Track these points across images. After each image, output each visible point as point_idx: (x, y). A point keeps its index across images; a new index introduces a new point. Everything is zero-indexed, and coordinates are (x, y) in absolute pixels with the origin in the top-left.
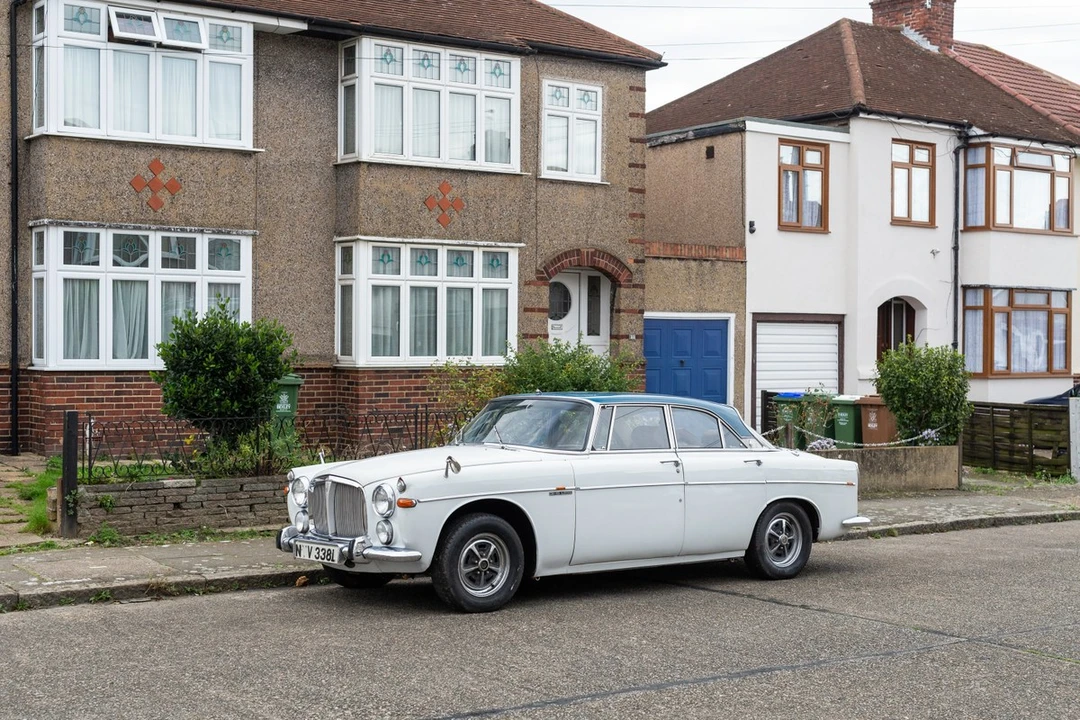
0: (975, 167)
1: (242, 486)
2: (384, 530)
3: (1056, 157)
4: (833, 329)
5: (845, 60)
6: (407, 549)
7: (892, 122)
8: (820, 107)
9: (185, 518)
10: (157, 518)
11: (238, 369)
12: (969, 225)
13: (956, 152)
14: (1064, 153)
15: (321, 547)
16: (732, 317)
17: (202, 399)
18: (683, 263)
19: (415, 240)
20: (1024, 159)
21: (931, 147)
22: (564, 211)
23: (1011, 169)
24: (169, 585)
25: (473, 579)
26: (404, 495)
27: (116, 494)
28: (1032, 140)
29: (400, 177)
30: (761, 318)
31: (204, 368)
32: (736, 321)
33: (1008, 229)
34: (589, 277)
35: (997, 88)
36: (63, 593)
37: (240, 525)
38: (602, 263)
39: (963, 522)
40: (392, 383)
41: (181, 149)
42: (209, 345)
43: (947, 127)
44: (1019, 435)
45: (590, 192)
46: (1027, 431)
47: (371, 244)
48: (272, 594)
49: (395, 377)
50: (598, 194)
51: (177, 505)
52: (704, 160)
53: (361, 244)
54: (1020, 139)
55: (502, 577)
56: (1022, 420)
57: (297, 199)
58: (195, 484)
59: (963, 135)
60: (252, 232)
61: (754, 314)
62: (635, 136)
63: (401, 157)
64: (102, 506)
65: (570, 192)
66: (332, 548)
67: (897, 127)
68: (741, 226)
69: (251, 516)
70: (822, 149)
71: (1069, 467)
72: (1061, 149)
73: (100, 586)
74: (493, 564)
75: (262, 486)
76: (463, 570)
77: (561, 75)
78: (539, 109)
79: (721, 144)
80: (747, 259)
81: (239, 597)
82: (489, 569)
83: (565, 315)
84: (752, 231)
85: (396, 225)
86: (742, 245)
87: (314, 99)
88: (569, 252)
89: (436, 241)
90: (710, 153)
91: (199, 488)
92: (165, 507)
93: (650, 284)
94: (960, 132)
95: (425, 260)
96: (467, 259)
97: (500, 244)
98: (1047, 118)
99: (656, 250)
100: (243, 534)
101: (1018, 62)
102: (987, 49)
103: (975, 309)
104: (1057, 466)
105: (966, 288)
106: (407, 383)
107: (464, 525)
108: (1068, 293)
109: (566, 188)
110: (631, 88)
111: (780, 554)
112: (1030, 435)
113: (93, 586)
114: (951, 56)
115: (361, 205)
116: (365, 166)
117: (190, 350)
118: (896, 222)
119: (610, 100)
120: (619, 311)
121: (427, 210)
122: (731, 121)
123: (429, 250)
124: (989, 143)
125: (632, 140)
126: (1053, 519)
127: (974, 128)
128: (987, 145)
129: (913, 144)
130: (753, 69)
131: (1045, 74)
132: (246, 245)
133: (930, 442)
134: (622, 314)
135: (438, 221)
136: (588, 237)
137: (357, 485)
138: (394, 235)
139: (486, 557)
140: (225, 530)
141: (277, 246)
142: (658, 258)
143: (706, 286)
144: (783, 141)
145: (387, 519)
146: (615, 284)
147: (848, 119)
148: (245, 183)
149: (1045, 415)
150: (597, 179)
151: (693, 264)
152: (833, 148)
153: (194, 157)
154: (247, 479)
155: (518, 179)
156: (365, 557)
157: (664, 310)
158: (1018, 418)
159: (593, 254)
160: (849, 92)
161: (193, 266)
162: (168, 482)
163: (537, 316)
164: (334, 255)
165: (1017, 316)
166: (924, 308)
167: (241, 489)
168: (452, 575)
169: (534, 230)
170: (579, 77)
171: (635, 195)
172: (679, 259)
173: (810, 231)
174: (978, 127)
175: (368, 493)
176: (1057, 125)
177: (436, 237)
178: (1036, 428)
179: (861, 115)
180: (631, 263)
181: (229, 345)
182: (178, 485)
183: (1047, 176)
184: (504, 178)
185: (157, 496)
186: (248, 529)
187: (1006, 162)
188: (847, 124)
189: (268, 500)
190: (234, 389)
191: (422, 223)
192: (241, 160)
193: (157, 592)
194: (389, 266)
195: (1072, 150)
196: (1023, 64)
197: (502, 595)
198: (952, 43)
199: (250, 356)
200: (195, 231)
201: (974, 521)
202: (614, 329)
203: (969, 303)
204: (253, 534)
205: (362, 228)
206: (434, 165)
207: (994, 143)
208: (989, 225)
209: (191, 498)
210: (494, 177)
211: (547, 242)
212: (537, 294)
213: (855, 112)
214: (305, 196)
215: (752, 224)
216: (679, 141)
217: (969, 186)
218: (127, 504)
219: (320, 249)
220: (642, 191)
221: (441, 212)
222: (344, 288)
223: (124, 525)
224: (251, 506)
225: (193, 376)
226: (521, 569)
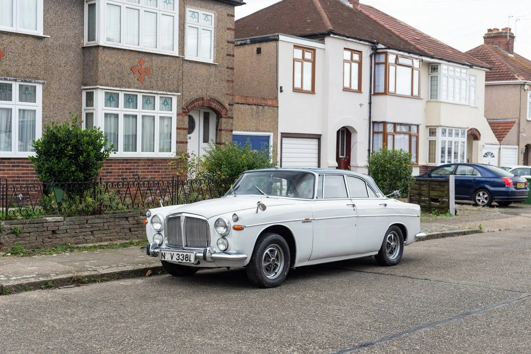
0: (379, 64)
1: (87, 220)
2: (223, 243)
3: (414, 60)
4: (315, 142)
5: (316, 8)
6: (238, 253)
7: (345, 40)
8: (309, 31)
9: (58, 239)
10: (43, 239)
11: (85, 155)
12: (376, 92)
13: (371, 56)
14: (417, 59)
15: (180, 253)
16: (271, 134)
17: (64, 171)
18: (250, 106)
19: (127, 89)
20: (401, 61)
21: (360, 53)
22: (196, 77)
23: (396, 65)
24: (83, 278)
25: (269, 269)
26: (237, 223)
27: (22, 226)
28: (405, 51)
29: (119, 55)
30: (284, 135)
31: (65, 154)
32: (273, 137)
33: (394, 95)
34: (204, 112)
35: (382, 26)
36: (27, 284)
37: (87, 243)
38: (214, 105)
39: (431, 235)
40: (114, 166)
41: (4, 33)
42: (67, 141)
43: (368, 43)
44: (424, 194)
45: (208, 68)
46: (427, 191)
47: (104, 91)
48: (139, 281)
49: (116, 163)
50: (212, 69)
51: (54, 232)
52: (256, 54)
53: (99, 91)
54: (400, 51)
55: (280, 268)
56: (425, 186)
57: (62, 65)
58: (63, 220)
59: (374, 48)
60: (42, 81)
61: (281, 133)
62: (230, 40)
63: (120, 44)
64: (14, 233)
65: (199, 67)
66: (189, 254)
67: (346, 42)
68: (275, 89)
69: (92, 237)
70: (312, 51)
71: (449, 209)
72: (416, 57)
73: (45, 279)
74: (276, 261)
75: (98, 221)
76: (264, 264)
77: (195, 6)
78: (184, 23)
79: (264, 47)
80: (279, 105)
81: (123, 282)
82: (276, 264)
83: (192, 132)
84: (281, 91)
85: (116, 81)
86: (276, 98)
87: (72, 10)
88: (198, 99)
89: (137, 90)
90: (259, 51)
91: (65, 222)
92: (47, 233)
93: (235, 116)
94: (372, 46)
95: (131, 100)
96: (152, 101)
97: (169, 93)
98: (406, 41)
99: (237, 99)
100: (90, 248)
101: (386, 15)
102: (372, 8)
103: (378, 133)
104: (442, 208)
105: (374, 123)
106: (122, 166)
107: (265, 240)
108: (418, 126)
109: (197, 65)
110: (228, 15)
111: (391, 253)
112: (429, 193)
113: (42, 279)
114: (359, 10)
115: (99, 69)
116: (101, 48)
117: (57, 144)
118: (345, 89)
119: (218, 20)
120: (221, 130)
121: (132, 74)
122: (270, 35)
123: (133, 95)
124: (387, 52)
125: (228, 42)
126: (464, 233)
127: (380, 45)
128: (386, 53)
129: (353, 51)
130: (265, 11)
131: (398, 21)
132: (39, 89)
133: (396, 196)
134: (222, 132)
135: (138, 79)
136: (207, 91)
137: (204, 218)
138: (116, 86)
139: (274, 257)
140: (79, 246)
141: (52, 91)
142: (238, 103)
143: (260, 119)
144: (296, 46)
145: (224, 237)
146: (219, 116)
147: (324, 37)
148: (39, 54)
149: (437, 183)
150: (211, 61)
151: (254, 107)
152: (317, 51)
153: (12, 38)
154: (89, 217)
155: (177, 59)
156: (212, 258)
157: (241, 130)
158: (423, 185)
159: (210, 100)
160: (323, 23)
161: (10, 100)
162: (49, 219)
163: (182, 132)
164: (81, 97)
165: (397, 137)
166: (355, 132)
167: (87, 223)
168: (260, 268)
169: (181, 87)
170: (203, 8)
171: (229, 70)
172: (248, 104)
173: (307, 92)
174: (382, 44)
175: (211, 223)
176: (412, 45)
177: (137, 88)
178: (432, 190)
179: (331, 35)
180: (227, 105)
181: (78, 141)
182: (54, 221)
183: (410, 69)
184: (171, 58)
185: (43, 227)
186: (91, 245)
187: (393, 62)
188: (323, 40)
189: (100, 228)
190: (81, 166)
191: (130, 80)
192: (36, 41)
193: (77, 281)
194: (113, 103)
195: (421, 57)
196: (388, 16)
197: (281, 278)
198: (359, 3)
199: (91, 148)
200: (12, 80)
201: (435, 235)
202: (218, 140)
203: (376, 130)
204: (95, 247)
205: (100, 82)
206: (137, 50)
207: (389, 52)
208: (386, 93)
209: (61, 228)
210: (166, 57)
211: (188, 93)
212: (182, 120)
213: (328, 34)
214: (66, 63)
215: (281, 88)
216: (241, 45)
217: (376, 73)
218: (27, 231)
219: (75, 93)
220: (232, 69)
221: (139, 75)
222: (87, 114)
223: (26, 244)
224: (92, 232)
225: (59, 159)
226: (289, 263)
